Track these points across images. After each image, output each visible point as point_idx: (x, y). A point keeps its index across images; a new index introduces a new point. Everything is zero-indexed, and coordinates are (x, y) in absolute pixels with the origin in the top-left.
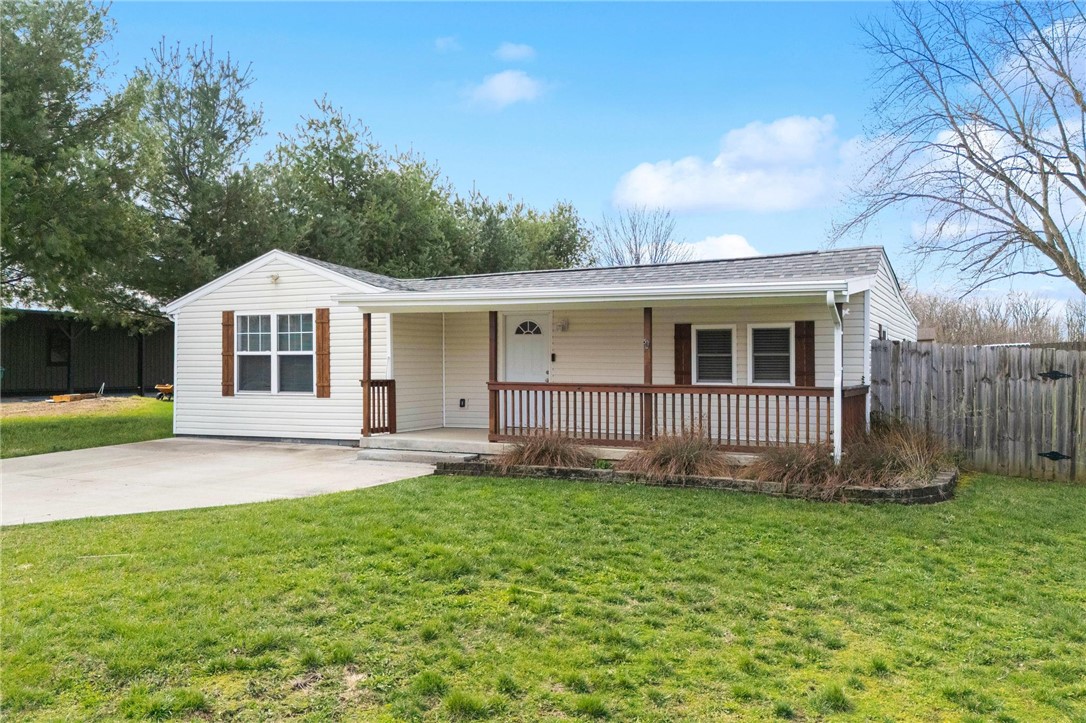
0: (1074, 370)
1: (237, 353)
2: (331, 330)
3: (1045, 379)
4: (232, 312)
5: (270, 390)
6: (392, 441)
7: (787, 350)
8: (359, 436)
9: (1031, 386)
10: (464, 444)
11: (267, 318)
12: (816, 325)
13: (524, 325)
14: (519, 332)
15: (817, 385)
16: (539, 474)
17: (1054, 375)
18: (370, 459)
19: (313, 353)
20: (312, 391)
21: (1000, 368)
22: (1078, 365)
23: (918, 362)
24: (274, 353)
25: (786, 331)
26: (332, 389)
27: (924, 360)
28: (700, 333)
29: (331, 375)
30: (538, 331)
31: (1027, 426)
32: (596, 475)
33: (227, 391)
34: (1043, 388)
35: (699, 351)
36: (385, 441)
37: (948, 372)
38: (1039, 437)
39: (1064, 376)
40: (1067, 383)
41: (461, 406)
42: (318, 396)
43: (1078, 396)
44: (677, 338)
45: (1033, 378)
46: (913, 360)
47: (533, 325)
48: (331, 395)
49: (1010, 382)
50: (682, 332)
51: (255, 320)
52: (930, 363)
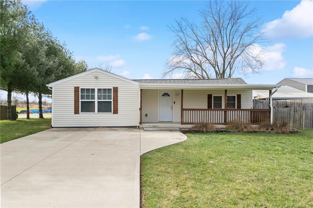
0: (290, 106)
1: (80, 100)
2: (119, 93)
3: (285, 108)
4: (78, 87)
5: (95, 112)
6: (151, 125)
7: (235, 101)
8: (139, 125)
9: (283, 109)
10: (174, 126)
11: (94, 90)
12: (241, 95)
13: (165, 94)
14: (163, 95)
15: (241, 109)
16: (214, 132)
17: (287, 107)
18: (148, 131)
19: (112, 100)
20: (111, 112)
21: (277, 105)
22: (291, 105)
23: (261, 104)
24: (96, 100)
25: (234, 97)
26: (118, 111)
27: (262, 103)
28: (214, 96)
29: (118, 107)
30: (169, 96)
31: (282, 118)
32: (230, 131)
33: (76, 112)
34: (285, 109)
35: (214, 101)
36: (148, 125)
37: (267, 106)
38: (284, 120)
39: (289, 107)
40: (289, 108)
41: (146, 116)
42: (113, 114)
43: (291, 111)
44: (208, 98)
45: (283, 107)
46: (259, 103)
47: (167, 94)
48: (118, 113)
49: (279, 108)
50: (210, 97)
51: (88, 90)
52: (263, 104)
